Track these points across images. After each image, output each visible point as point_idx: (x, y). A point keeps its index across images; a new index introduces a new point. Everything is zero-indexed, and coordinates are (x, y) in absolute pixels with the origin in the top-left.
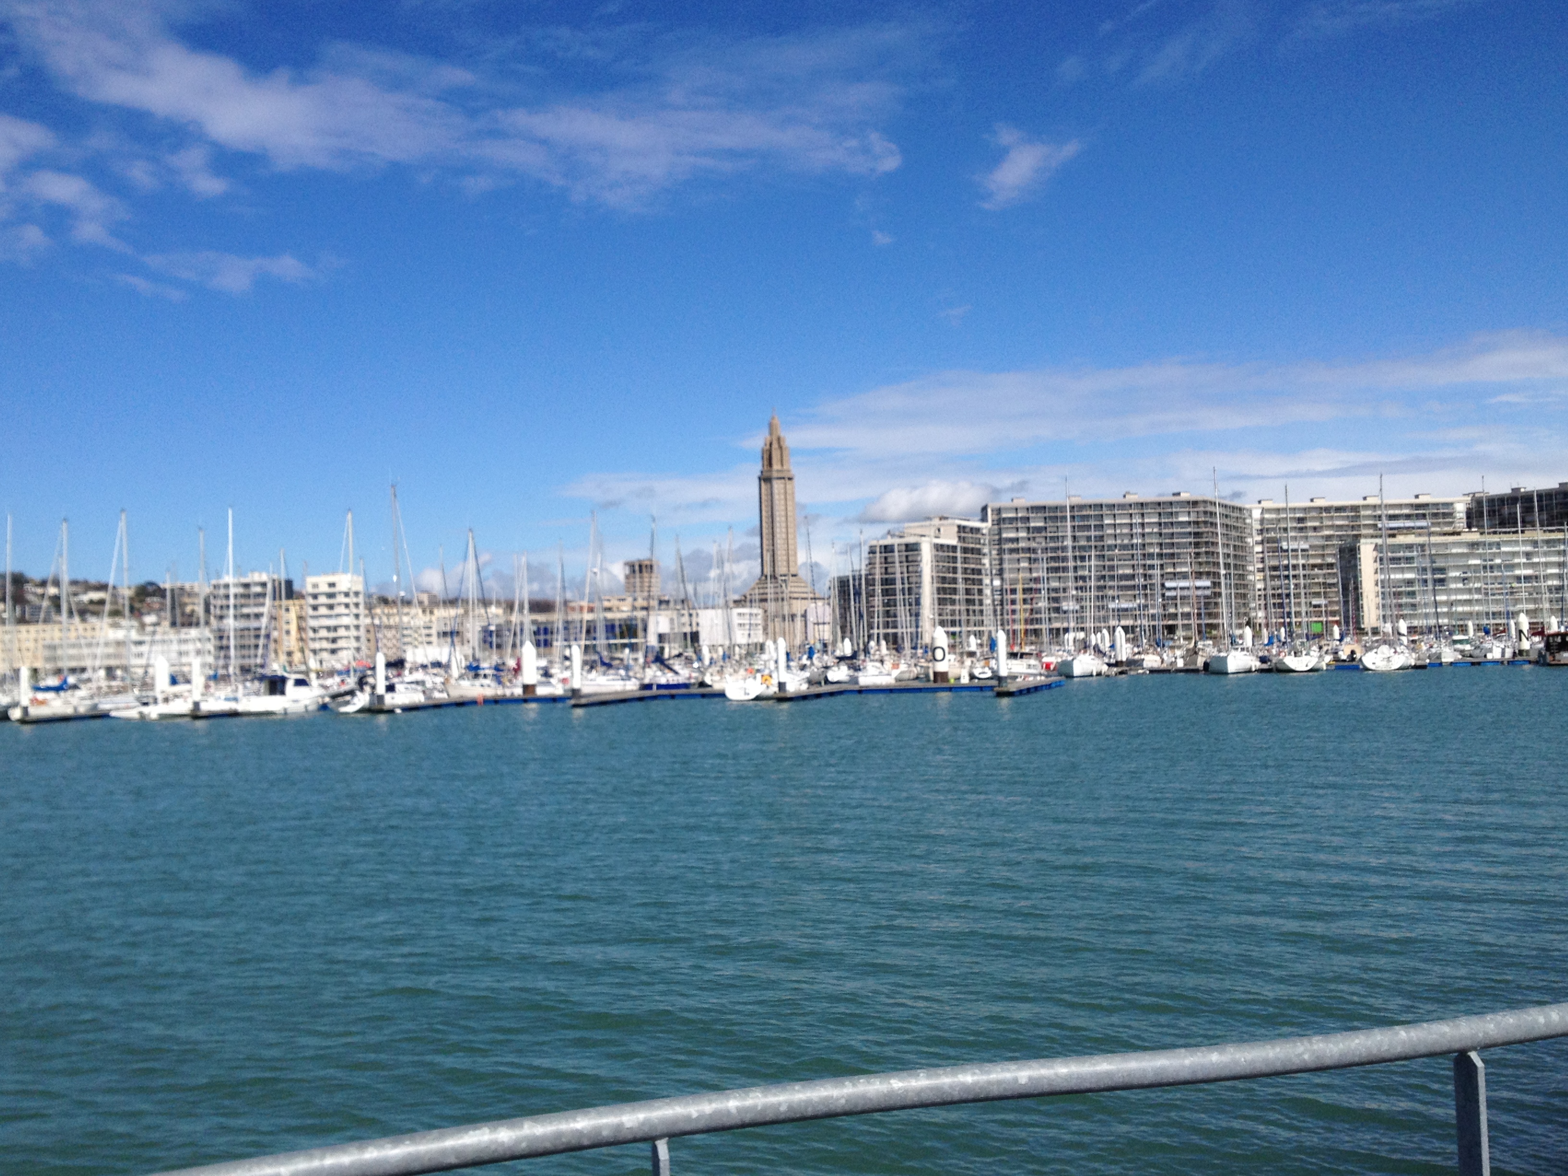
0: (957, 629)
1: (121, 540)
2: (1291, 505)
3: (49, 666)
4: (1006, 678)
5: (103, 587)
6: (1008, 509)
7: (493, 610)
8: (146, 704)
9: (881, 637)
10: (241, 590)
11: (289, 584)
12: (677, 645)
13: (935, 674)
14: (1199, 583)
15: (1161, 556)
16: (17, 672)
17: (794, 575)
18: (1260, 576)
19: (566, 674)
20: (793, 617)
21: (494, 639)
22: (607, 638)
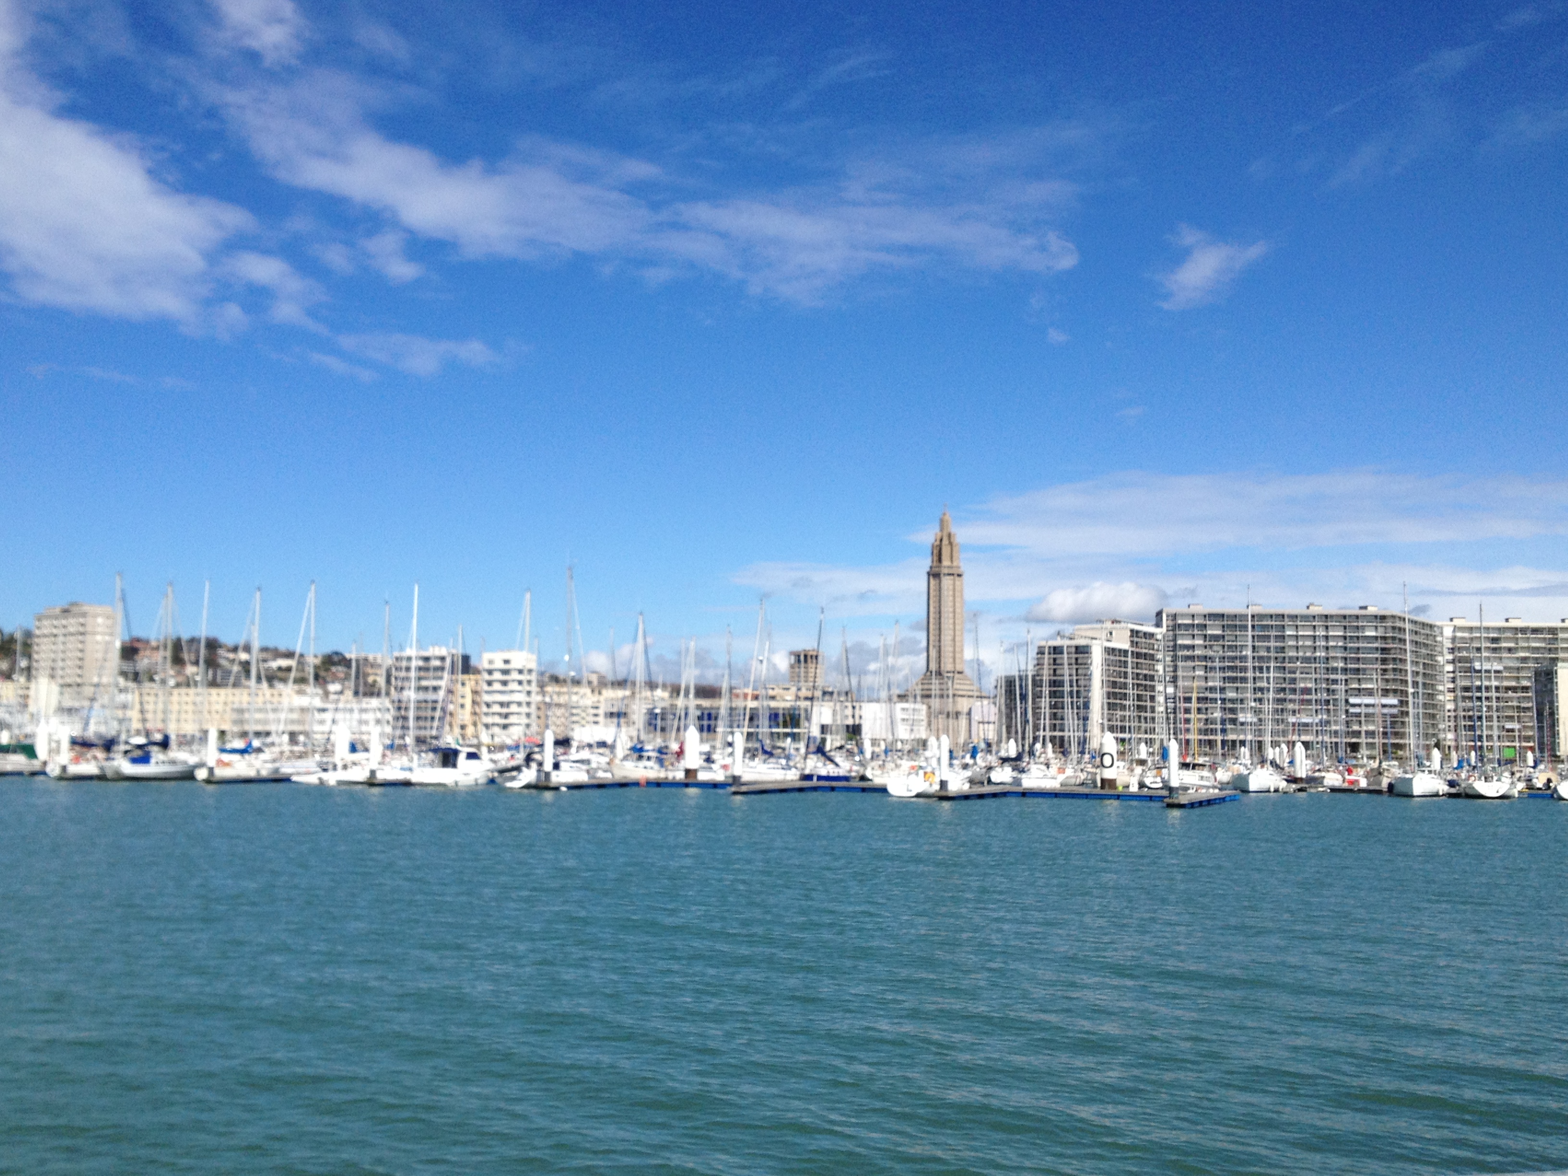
0: (1126, 736)
1: (309, 612)
2: (1486, 624)
3: (236, 729)
4: (1177, 789)
5: (290, 655)
6: (1183, 616)
7: (659, 693)
8: (325, 770)
9: (1048, 739)
10: (421, 663)
11: (466, 659)
12: (839, 737)
13: (1103, 780)
14: (1385, 701)
15: (1345, 670)
16: (206, 732)
17: (959, 673)
18: (1450, 696)
19: (728, 761)
20: (957, 714)
21: (659, 722)
22: (770, 727)
